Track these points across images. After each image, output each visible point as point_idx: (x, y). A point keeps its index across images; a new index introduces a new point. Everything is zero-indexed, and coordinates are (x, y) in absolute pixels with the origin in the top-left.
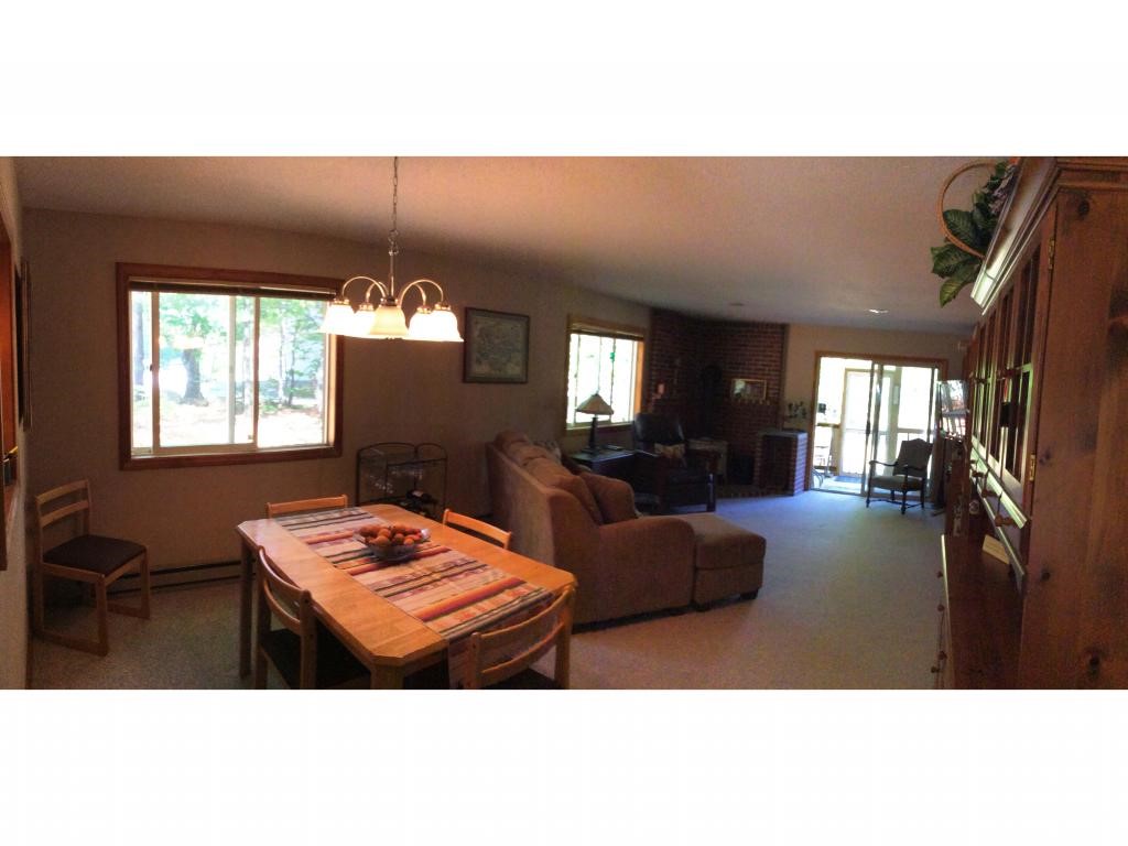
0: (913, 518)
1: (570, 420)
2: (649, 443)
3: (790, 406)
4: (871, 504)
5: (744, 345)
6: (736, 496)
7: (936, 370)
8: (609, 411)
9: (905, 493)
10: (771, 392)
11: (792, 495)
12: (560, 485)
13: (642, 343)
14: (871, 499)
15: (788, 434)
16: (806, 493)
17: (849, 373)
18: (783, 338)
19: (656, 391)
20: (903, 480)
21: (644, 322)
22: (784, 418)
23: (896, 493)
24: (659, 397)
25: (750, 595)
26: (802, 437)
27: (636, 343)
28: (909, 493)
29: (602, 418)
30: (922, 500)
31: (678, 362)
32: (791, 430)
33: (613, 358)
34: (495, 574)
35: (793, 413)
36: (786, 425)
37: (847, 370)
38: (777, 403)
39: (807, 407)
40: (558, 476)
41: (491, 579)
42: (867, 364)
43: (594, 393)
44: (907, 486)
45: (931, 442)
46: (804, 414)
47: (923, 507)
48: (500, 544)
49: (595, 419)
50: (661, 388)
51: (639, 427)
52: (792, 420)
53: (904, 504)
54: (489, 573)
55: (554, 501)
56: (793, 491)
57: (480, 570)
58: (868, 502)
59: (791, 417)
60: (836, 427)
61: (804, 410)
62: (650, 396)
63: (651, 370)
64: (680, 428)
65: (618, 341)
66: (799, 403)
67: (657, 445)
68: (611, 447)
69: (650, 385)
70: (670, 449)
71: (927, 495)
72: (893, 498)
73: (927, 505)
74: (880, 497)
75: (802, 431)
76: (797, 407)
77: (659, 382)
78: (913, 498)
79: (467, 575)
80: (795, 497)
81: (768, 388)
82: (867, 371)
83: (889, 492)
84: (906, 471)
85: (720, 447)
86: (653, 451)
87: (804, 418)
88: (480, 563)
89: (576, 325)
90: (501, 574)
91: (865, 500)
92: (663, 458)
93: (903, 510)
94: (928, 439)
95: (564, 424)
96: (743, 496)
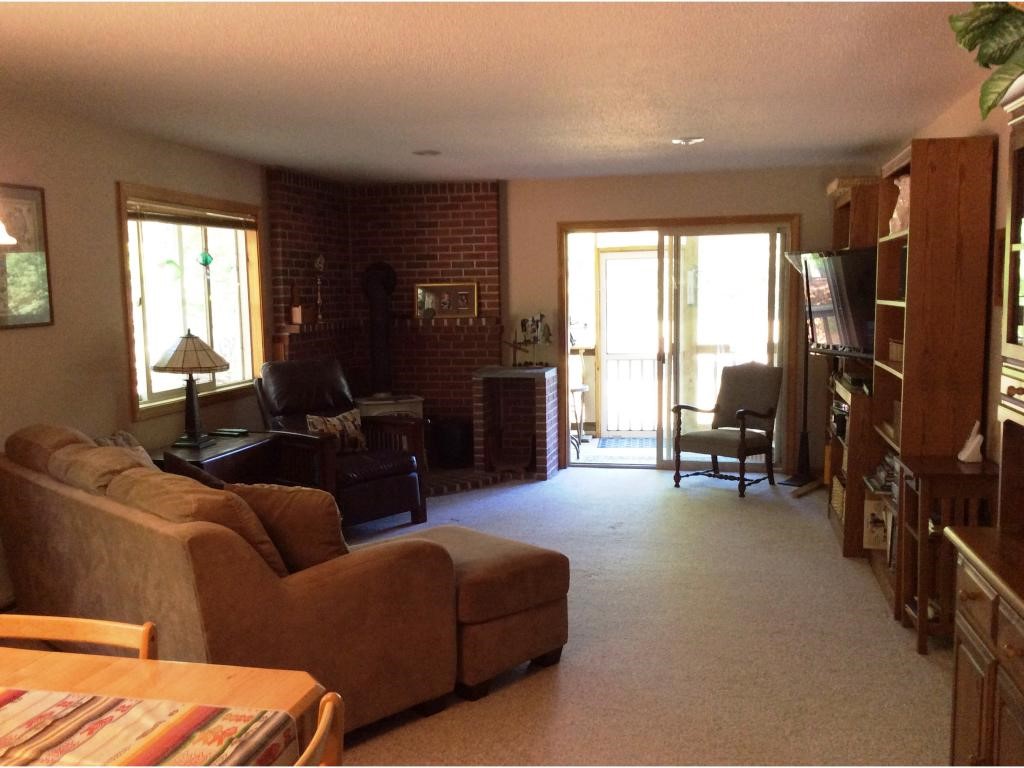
0: (759, 501)
1: (141, 390)
2: (294, 413)
3: (524, 323)
4: (683, 482)
5: (431, 225)
6: (452, 490)
7: (779, 235)
8: (219, 365)
9: (742, 460)
10: (485, 301)
11: (544, 478)
12: (199, 515)
13: (253, 235)
14: (682, 473)
15: (528, 372)
16: (563, 471)
17: (603, 256)
18: (498, 206)
19: (289, 319)
20: (738, 437)
21: (251, 193)
22: (516, 346)
23: (721, 459)
24: (296, 330)
25: (548, 660)
26: (551, 374)
27: (241, 233)
28: (749, 460)
29: (202, 378)
30: (769, 469)
31: (320, 263)
32: (528, 365)
33: (206, 264)
34: (149, 711)
35: (530, 337)
36: (521, 357)
37: (600, 251)
38: (498, 321)
39: (550, 321)
40: (191, 497)
41: (149, 723)
42: (650, 237)
43: (184, 334)
44: (745, 447)
45: (776, 365)
46: (547, 334)
47: (772, 482)
48: (128, 652)
49: (190, 382)
50: (297, 314)
51: (271, 389)
52: (529, 348)
53: (742, 480)
54: (136, 713)
55: (196, 546)
56: (544, 470)
57: (114, 713)
58: (677, 478)
59: (527, 342)
60: (590, 352)
61: (547, 327)
62: (279, 329)
63: (275, 282)
64: (343, 381)
65: (212, 231)
66: (537, 318)
67: (310, 418)
68: (226, 431)
69: (276, 310)
70: (334, 420)
71: (775, 459)
72: (715, 470)
73: (778, 478)
74: (696, 468)
75: (548, 366)
76: (536, 323)
77: (291, 303)
78: (755, 469)
79: (91, 732)
80: (548, 481)
81: (479, 297)
82: (650, 250)
83: (707, 458)
84: (742, 421)
85: (411, 407)
86: (304, 429)
87: (547, 340)
88: (106, 699)
89: (134, 204)
90: (164, 707)
91: (670, 475)
92: (327, 438)
93: (742, 487)
94: (771, 361)
95: (134, 398)
96: (464, 488)
